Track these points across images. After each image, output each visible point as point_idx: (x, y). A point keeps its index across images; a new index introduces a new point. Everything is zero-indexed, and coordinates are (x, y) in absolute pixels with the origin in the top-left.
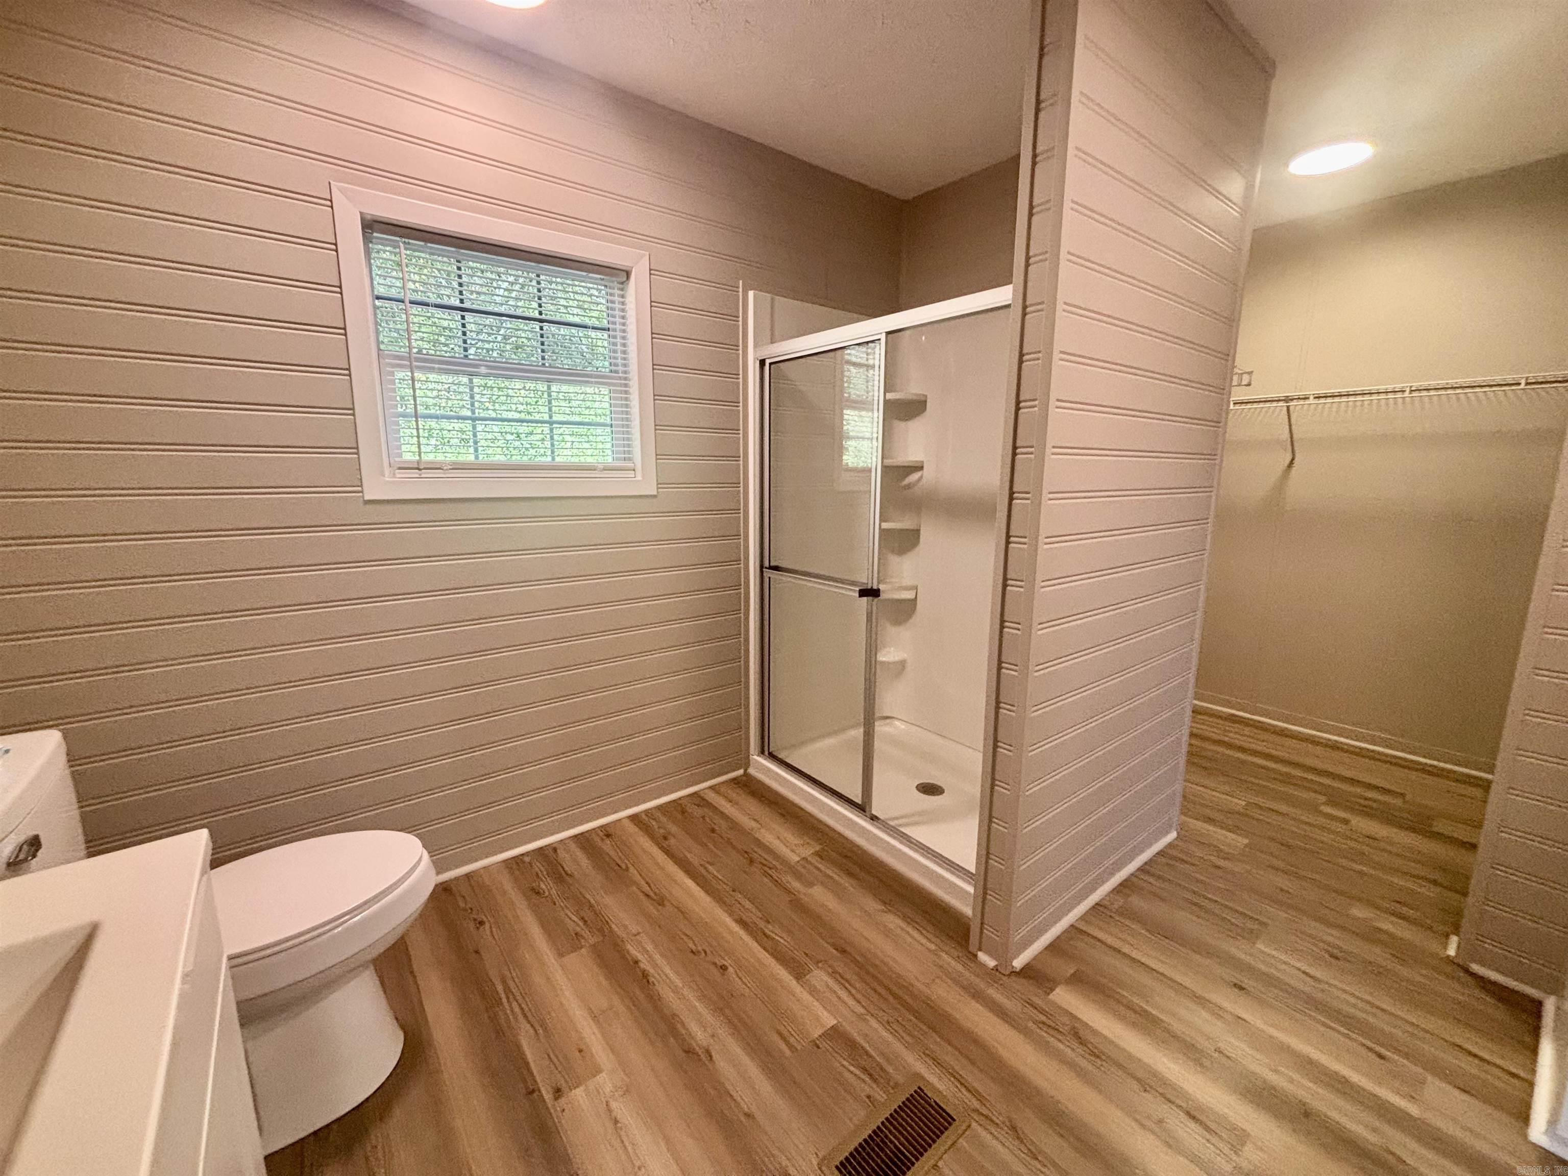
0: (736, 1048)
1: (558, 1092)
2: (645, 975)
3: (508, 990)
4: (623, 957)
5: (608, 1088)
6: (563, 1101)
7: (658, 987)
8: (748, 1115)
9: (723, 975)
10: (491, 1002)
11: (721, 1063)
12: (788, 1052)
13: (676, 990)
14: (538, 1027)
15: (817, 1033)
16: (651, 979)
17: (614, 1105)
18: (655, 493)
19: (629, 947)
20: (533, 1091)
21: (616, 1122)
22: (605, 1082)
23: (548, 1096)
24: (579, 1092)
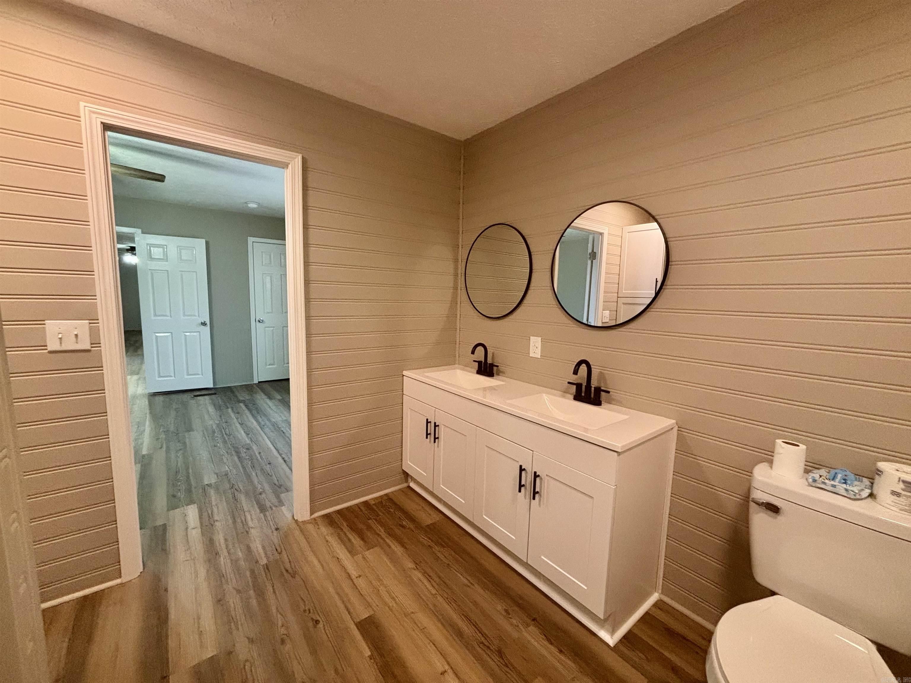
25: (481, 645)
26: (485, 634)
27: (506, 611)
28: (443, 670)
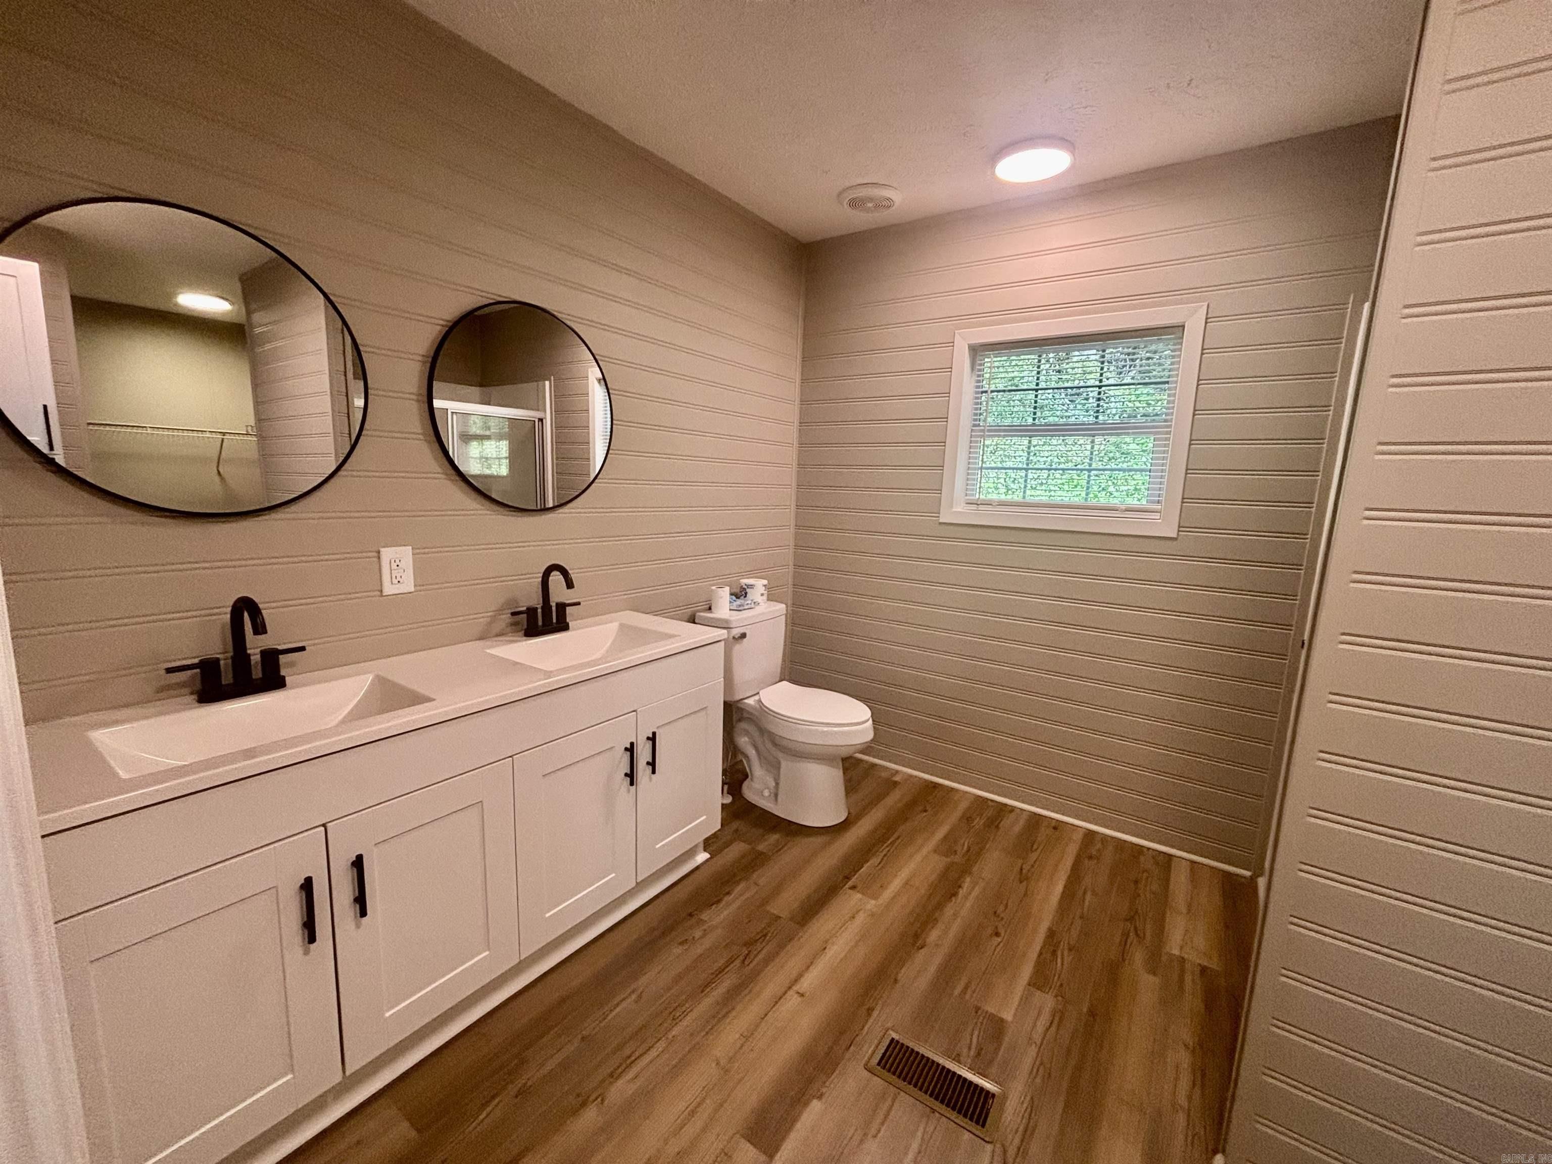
0: (938, 960)
1: (853, 888)
2: (955, 894)
3: (892, 843)
4: (959, 878)
5: (869, 907)
6: (851, 891)
7: (950, 905)
8: (896, 981)
9: (991, 936)
10: (883, 840)
11: (921, 956)
12: (957, 992)
13: (955, 915)
14: (880, 865)
15: (990, 1008)
16: (953, 899)
17: (861, 914)
18: (1175, 536)
19: (968, 879)
20: (848, 878)
21: (853, 918)
22: (871, 904)
23: (850, 883)
24: (859, 896)
25: (746, 963)
26: (727, 962)
27: (681, 943)
28: (796, 996)
